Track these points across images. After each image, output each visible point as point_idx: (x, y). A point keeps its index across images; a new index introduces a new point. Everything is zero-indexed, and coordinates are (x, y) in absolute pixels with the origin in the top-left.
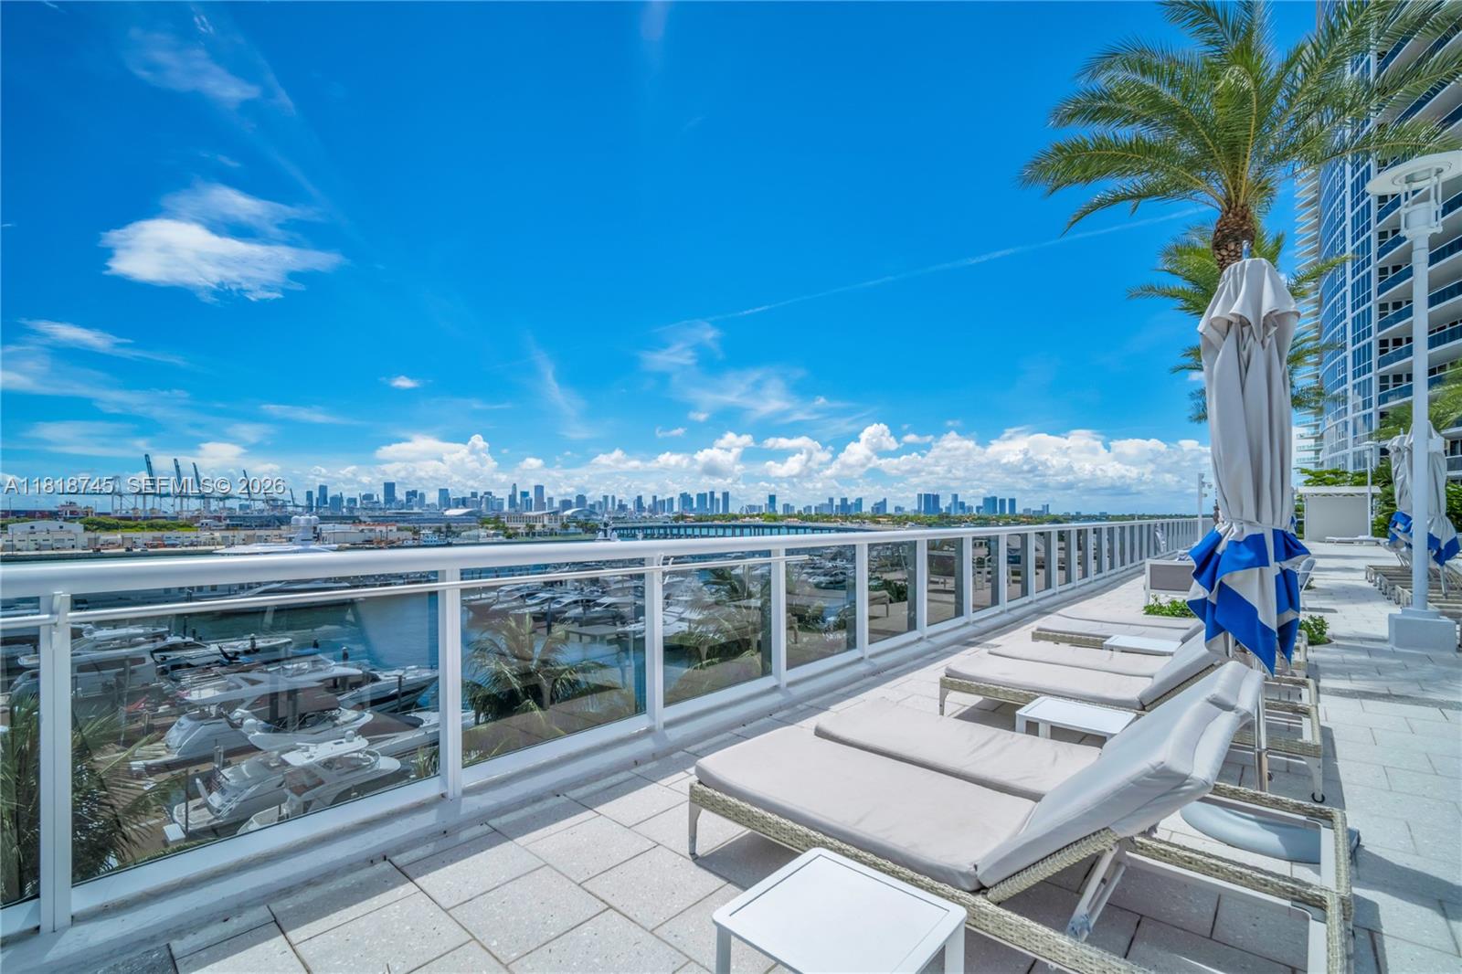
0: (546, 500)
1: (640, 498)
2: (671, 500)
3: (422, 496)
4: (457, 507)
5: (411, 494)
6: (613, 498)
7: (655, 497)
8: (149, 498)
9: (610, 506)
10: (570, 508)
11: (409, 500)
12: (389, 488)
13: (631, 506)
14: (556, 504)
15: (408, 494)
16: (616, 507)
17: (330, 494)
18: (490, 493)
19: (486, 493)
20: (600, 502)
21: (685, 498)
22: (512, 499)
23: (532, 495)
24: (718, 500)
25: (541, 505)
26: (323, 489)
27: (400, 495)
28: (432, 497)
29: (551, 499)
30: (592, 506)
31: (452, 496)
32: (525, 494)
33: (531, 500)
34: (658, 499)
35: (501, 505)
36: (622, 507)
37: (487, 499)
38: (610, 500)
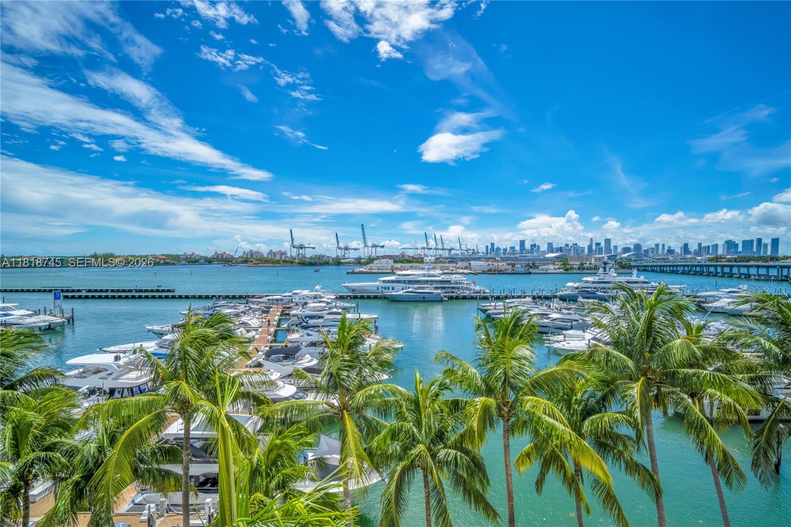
0: (612, 248)
1: (686, 245)
2: (716, 245)
3: (539, 246)
4: (557, 253)
6: (663, 245)
7: (700, 244)
9: (660, 250)
10: (630, 252)
11: (532, 249)
12: (522, 243)
13: (678, 251)
14: (619, 250)
15: (532, 246)
16: (666, 251)
17: (495, 247)
18: (576, 244)
19: (574, 244)
20: (652, 248)
21: (730, 245)
22: (590, 247)
23: (603, 244)
24: (766, 245)
25: (608, 249)
26: (492, 244)
27: (528, 246)
28: (543, 247)
29: (616, 247)
30: (647, 251)
31: (554, 246)
32: (598, 244)
33: (602, 248)
34: (702, 246)
35: (583, 251)
36: (670, 251)
37: (574, 248)
38: (660, 247)
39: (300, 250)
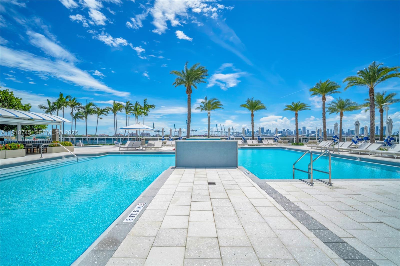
0: (306, 131)
3: (270, 130)
4: (279, 134)
5: (268, 130)
6: (331, 130)
7: (349, 130)
8: (217, 132)
9: (330, 133)
10: (315, 133)
11: (267, 132)
12: (262, 129)
14: (310, 132)
16: (332, 133)
18: (289, 130)
19: (287, 130)
25: (304, 132)
26: (248, 130)
27: (265, 131)
28: (273, 131)
29: (308, 131)
31: (278, 131)
33: (301, 131)
34: (350, 130)
35: (292, 133)
37: (288, 131)
38: (330, 131)
39: (158, 133)
